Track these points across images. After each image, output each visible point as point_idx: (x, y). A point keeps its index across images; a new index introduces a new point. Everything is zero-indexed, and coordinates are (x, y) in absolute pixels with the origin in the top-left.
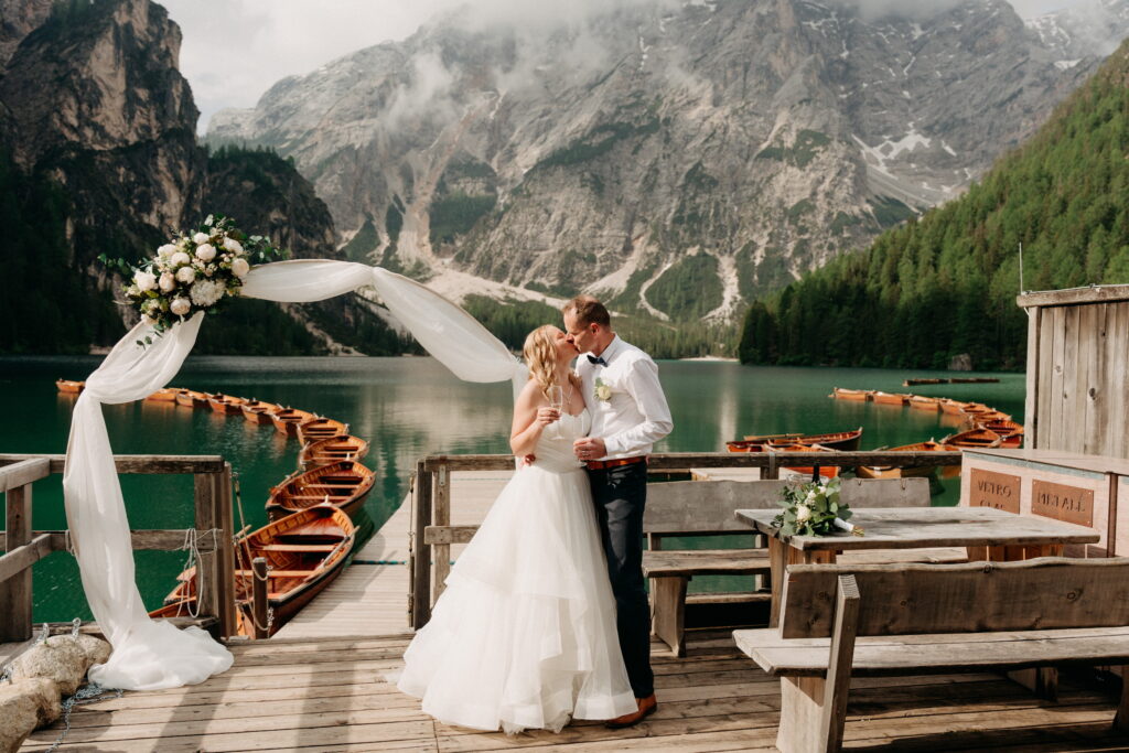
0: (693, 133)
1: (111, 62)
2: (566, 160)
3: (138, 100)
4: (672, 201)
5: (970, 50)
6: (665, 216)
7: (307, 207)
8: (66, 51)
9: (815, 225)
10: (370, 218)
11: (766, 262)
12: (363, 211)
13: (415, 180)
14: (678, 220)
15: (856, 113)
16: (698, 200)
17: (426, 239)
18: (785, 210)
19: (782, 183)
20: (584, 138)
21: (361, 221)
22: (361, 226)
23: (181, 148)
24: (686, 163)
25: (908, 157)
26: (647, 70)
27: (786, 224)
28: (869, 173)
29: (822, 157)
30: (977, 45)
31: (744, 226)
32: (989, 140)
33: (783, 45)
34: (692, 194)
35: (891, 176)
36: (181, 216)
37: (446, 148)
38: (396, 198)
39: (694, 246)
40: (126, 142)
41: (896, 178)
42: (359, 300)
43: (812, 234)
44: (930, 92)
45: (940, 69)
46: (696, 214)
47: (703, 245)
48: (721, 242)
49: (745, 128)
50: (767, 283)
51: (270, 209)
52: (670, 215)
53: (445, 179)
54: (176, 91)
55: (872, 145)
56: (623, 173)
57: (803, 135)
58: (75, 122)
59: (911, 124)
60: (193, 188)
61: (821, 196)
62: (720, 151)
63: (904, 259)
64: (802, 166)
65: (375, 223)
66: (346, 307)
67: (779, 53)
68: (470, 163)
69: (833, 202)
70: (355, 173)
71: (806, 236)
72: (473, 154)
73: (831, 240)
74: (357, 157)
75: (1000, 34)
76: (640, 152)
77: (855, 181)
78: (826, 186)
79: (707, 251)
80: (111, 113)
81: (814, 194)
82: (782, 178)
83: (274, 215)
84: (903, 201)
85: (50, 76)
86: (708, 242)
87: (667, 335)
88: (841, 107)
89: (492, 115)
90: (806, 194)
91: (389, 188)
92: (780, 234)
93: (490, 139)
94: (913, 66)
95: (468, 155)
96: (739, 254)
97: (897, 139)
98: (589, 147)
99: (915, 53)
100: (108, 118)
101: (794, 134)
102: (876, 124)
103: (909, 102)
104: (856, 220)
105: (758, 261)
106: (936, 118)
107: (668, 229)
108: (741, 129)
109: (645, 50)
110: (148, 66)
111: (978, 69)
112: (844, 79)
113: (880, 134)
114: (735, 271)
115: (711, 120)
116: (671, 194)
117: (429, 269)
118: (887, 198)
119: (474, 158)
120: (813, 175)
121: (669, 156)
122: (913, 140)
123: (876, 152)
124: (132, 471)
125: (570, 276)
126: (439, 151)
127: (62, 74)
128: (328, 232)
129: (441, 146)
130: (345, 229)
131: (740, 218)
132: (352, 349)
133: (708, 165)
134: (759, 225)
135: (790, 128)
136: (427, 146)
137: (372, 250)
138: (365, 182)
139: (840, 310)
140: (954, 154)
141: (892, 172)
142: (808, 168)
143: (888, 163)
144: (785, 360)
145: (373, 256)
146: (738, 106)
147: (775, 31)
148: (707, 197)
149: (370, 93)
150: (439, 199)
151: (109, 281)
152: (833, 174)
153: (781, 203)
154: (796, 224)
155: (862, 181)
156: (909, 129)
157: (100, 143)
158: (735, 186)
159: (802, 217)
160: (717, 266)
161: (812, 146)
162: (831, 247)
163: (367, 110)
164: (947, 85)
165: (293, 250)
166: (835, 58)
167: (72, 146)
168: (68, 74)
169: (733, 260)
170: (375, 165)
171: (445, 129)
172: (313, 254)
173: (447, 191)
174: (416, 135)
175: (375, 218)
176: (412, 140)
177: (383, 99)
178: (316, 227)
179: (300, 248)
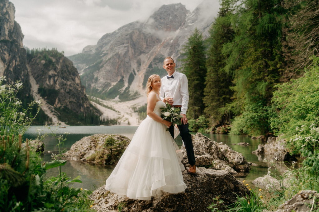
10: (123, 77)
12: (121, 75)
13: (142, 64)
17: (141, 84)
21: (119, 78)
22: (119, 80)
23: (6, 47)
36: (4, 72)
37: (154, 53)
38: (134, 71)
51: (49, 70)
53: (152, 63)
60: (10, 61)
65: (124, 79)
68: (161, 57)
70: (118, 62)
72: (163, 55)
74: (119, 57)
83: (51, 72)
89: (172, 41)
91: (132, 67)
93: (171, 49)
95: (161, 55)
117: (139, 94)
126: (152, 54)
129: (152, 53)
136: (148, 52)
137: (121, 88)
138: (122, 65)
145: (121, 90)
149: (127, 36)
150: (149, 70)
163: (125, 41)
165: (59, 86)
170: (127, 60)
171: (155, 47)
172: (68, 87)
173: (152, 68)
174: (144, 49)
175: (125, 78)
176: (142, 51)
177: (131, 37)
178: (71, 77)
179: (63, 85)
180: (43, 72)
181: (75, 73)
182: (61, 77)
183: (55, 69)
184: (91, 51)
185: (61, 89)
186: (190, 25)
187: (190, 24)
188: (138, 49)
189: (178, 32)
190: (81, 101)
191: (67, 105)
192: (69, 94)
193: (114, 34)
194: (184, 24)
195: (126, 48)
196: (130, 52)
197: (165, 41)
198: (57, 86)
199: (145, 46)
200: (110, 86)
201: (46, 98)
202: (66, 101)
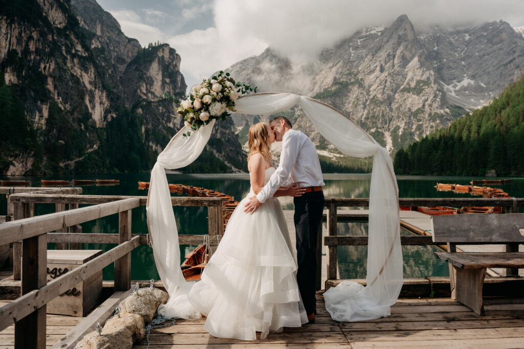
0: (372, 83)
1: (157, 70)
2: (322, 97)
3: (166, 83)
4: (364, 111)
5: (491, 43)
6: (362, 117)
8: (142, 67)
9: (424, 118)
10: (247, 121)
11: (404, 134)
14: (367, 118)
15: (442, 72)
16: (375, 110)
18: (412, 113)
19: (410, 101)
20: (328, 88)
24: (370, 96)
25: (464, 89)
26: (353, 60)
27: (412, 118)
28: (447, 96)
29: (427, 90)
30: (494, 41)
31: (394, 120)
32: (500, 80)
33: (409, 47)
34: (372, 108)
35: (457, 97)
39: (374, 128)
40: (162, 98)
41: (459, 98)
42: (244, 152)
43: (423, 122)
44: (474, 62)
45: (478, 52)
46: (374, 116)
47: (377, 128)
48: (385, 126)
49: (394, 80)
50: (404, 142)
52: (364, 117)
54: (179, 79)
55: (448, 85)
56: (344, 101)
57: (418, 82)
58: (145, 92)
59: (465, 75)
61: (427, 106)
62: (383, 90)
63: (464, 131)
64: (418, 95)
65: (249, 124)
66: (239, 155)
67: (408, 49)
69: (432, 109)
71: (421, 123)
73: (431, 124)
75: (504, 36)
76: (351, 92)
77: (441, 100)
78: (429, 102)
79: (379, 130)
80: (157, 88)
81: (424, 106)
82: (410, 100)
84: (462, 106)
85: (137, 76)
86: (379, 126)
87: (363, 164)
88: (435, 69)
90: (420, 106)
92: (409, 122)
94: (466, 51)
96: (392, 131)
97: (459, 82)
98: (330, 91)
99: (467, 46)
100: (156, 90)
101: (415, 81)
102: (450, 76)
103: (464, 66)
104: (442, 116)
105: (400, 134)
106: (476, 72)
107: (363, 122)
108: (392, 81)
109: (353, 52)
110: (169, 71)
111: (495, 51)
112: (435, 58)
113: (452, 80)
114: (391, 138)
115: (380, 78)
116: (364, 108)
118: (456, 106)
120: (423, 98)
121: (363, 93)
122: (466, 82)
123: (450, 87)
124: (178, 205)
125: (324, 141)
127: (141, 75)
131: (392, 116)
132: (241, 171)
133: (379, 96)
134: (401, 119)
135: (413, 80)
139: (437, 152)
140: (485, 86)
141: (457, 95)
142: (421, 95)
143: (455, 91)
144: (414, 173)
146: (391, 71)
147: (406, 41)
148: (379, 109)
151: (156, 148)
152: (432, 97)
153: (410, 109)
154: (416, 118)
155: (444, 99)
156: (465, 77)
157: (154, 99)
158: (390, 104)
159: (419, 115)
160: (383, 136)
161: (422, 86)
162: (432, 127)
164: (481, 58)
166: (432, 50)
167: (144, 100)
168: (143, 75)
169: (389, 133)
198: (218, 134)
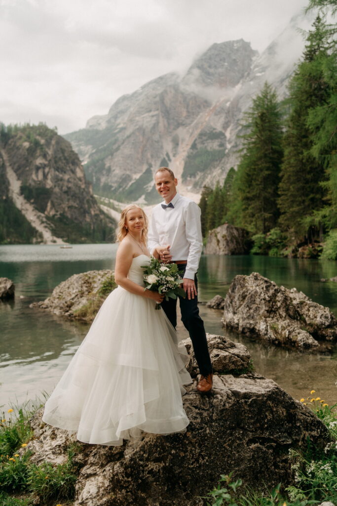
7: (64, 156)
13: (180, 143)
21: (145, 168)
22: (144, 171)
37: (200, 125)
38: (167, 155)
51: (36, 158)
53: (197, 142)
68: (212, 132)
72: (215, 127)
83: (39, 161)
89: (228, 104)
91: (165, 149)
93: (226, 117)
95: (211, 127)
119: (215, 129)
126: (196, 127)
128: (78, 170)
129: (197, 124)
130: (135, 173)
136: (190, 124)
138: (148, 146)
145: (147, 187)
149: (155, 97)
150: (192, 153)
163: (153, 107)
170: (156, 137)
171: (201, 114)
172: (66, 183)
173: (197, 149)
174: (183, 119)
175: (153, 166)
176: (180, 121)
177: (162, 100)
178: (69, 167)
179: (57, 180)
180: (27, 161)
181: (76, 161)
182: (54, 168)
183: (45, 156)
184: (99, 124)
185: (55, 186)
186: (260, 76)
187: (259, 74)
188: (173, 119)
189: (238, 87)
190: (86, 206)
191: (64, 212)
192: (68, 195)
193: (135, 95)
194: (249, 74)
195: (155, 118)
196: (161, 125)
197: (218, 104)
199: (185, 114)
200: (130, 181)
201: (32, 201)
202: (63, 206)
